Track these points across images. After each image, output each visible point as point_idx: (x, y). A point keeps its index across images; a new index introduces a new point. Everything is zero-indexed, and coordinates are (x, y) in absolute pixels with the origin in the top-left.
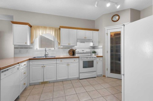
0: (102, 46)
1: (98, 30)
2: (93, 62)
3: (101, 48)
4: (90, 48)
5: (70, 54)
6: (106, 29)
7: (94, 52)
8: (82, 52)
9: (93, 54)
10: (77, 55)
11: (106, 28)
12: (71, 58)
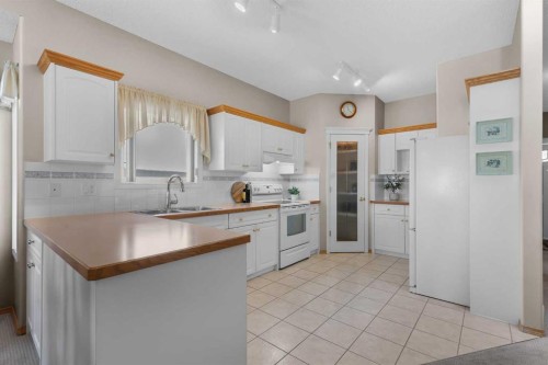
0: (317, 176)
1: (303, 131)
2: (303, 216)
3: (315, 180)
4: (279, 180)
5: (234, 199)
6: (328, 132)
7: (294, 192)
8: (266, 191)
9: (293, 197)
10: (255, 202)
11: (330, 130)
12: (243, 210)
